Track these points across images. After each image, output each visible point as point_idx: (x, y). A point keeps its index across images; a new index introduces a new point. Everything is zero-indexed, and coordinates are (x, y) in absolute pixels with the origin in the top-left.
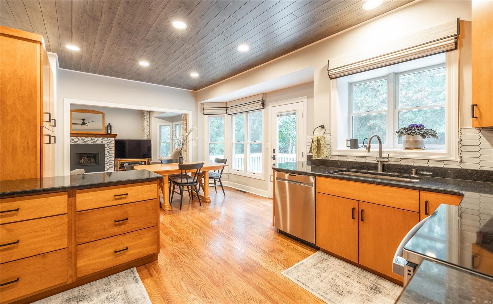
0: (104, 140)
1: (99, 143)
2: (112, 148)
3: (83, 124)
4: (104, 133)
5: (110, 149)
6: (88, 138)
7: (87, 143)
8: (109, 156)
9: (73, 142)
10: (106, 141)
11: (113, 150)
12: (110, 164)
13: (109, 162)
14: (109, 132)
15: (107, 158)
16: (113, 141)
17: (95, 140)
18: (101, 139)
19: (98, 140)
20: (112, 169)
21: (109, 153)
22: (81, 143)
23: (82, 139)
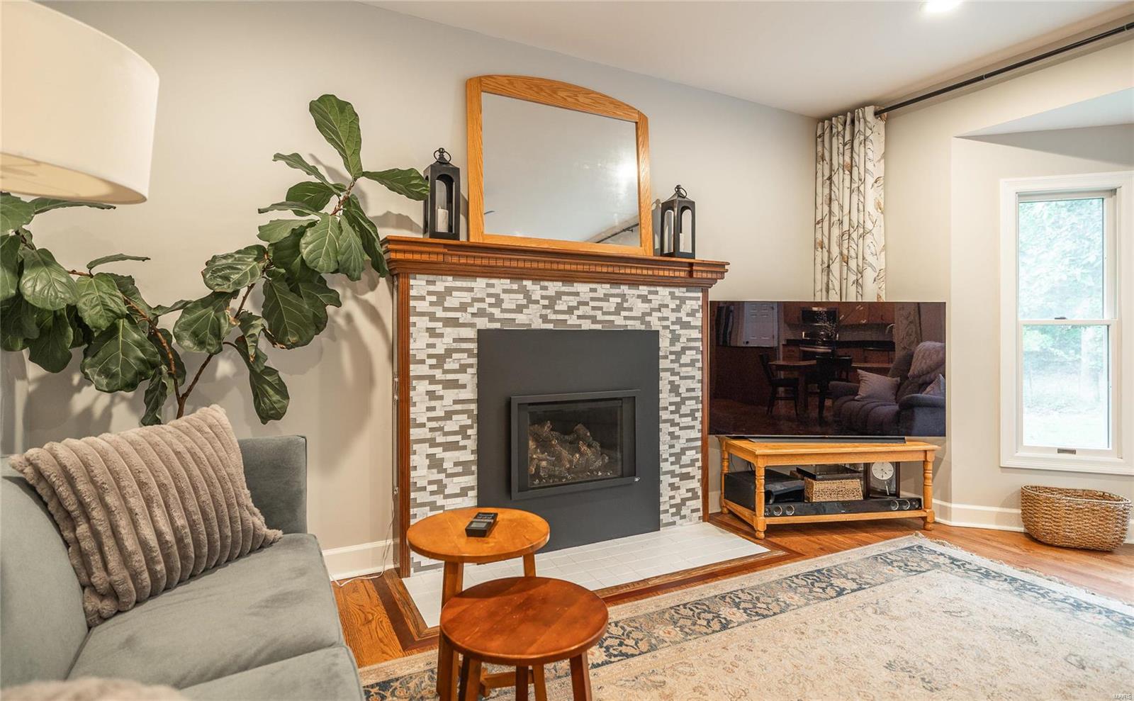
0: (656, 301)
1: (630, 325)
2: (692, 363)
4: (646, 256)
6: (578, 287)
7: (572, 321)
8: (677, 418)
9: (496, 312)
10: (666, 312)
11: (698, 375)
13: (678, 456)
15: (672, 429)
16: (699, 315)
17: (611, 299)
18: (639, 296)
19: (625, 305)
20: (693, 511)
21: (678, 399)
22: (538, 324)
23: (544, 293)
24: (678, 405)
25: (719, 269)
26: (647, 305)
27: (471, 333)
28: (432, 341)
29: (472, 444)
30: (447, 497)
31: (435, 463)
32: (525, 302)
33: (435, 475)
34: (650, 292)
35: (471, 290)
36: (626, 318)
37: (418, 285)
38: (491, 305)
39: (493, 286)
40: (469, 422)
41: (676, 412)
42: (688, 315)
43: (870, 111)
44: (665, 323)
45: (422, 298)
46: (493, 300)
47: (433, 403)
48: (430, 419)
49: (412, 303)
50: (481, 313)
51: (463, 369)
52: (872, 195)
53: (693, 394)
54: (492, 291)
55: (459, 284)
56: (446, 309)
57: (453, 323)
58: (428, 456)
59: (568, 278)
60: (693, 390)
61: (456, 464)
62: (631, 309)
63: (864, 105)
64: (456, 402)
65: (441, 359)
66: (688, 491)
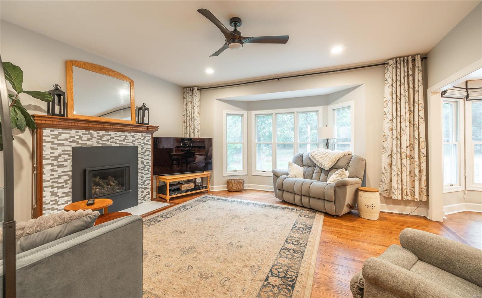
0: (137, 137)
1: (128, 144)
2: (148, 155)
4: (134, 124)
6: (111, 133)
7: (108, 143)
9: (80, 141)
10: (140, 140)
11: (150, 158)
12: (145, 189)
14: (144, 120)
15: (142, 175)
16: (150, 141)
17: (122, 137)
18: (131, 136)
19: (127, 138)
20: (148, 198)
21: (144, 166)
22: (96, 145)
23: (98, 135)
24: (144, 168)
25: (156, 128)
26: (134, 138)
27: (70, 148)
28: (52, 151)
29: (69, 186)
30: (58, 205)
31: (54, 194)
32: (91, 137)
33: (54, 198)
34: (135, 135)
35: (70, 133)
36: (127, 142)
37: (46, 132)
38: (77, 139)
39: (78, 132)
40: (69, 178)
41: (143, 170)
42: (147, 141)
43: (196, 88)
44: (140, 144)
45: (49, 136)
46: (78, 137)
47: (53, 173)
48: (51, 179)
49: (44, 138)
50: (74, 141)
51: (66, 160)
52: (197, 110)
53: (148, 164)
54: (78, 134)
55: (64, 131)
56: (58, 140)
57: (63, 145)
58: (50, 192)
59: (107, 130)
60: (148, 163)
61: (63, 193)
62: (129, 140)
63: (195, 87)
64: (62, 172)
65: (56, 158)
66: (147, 192)
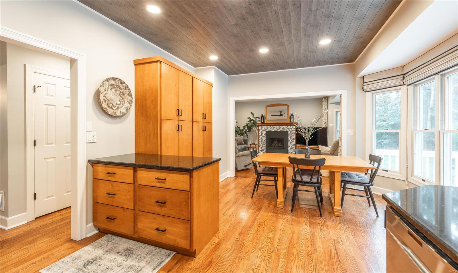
1: (284, 130)
2: (294, 135)
3: (281, 115)
4: (288, 122)
5: (292, 136)
6: (277, 126)
7: (277, 130)
8: (291, 142)
9: (268, 129)
10: (289, 129)
11: (295, 137)
12: (292, 149)
13: (291, 147)
14: (292, 121)
16: (295, 129)
17: (282, 128)
18: (285, 127)
22: (272, 130)
23: (273, 127)
24: (291, 140)
25: (297, 123)
26: (287, 128)
27: (265, 131)
28: (261, 132)
29: (265, 142)
31: (262, 143)
32: (271, 128)
33: (262, 144)
37: (260, 127)
39: (267, 127)
40: (265, 140)
42: (293, 129)
43: (324, 98)
47: (262, 138)
49: (260, 129)
50: (266, 129)
51: (264, 135)
53: (294, 139)
55: (264, 127)
57: (263, 130)
61: (264, 144)
64: (264, 138)
65: (262, 134)
66: (293, 151)
